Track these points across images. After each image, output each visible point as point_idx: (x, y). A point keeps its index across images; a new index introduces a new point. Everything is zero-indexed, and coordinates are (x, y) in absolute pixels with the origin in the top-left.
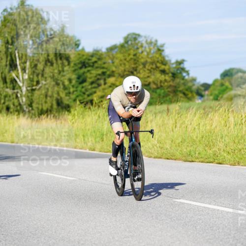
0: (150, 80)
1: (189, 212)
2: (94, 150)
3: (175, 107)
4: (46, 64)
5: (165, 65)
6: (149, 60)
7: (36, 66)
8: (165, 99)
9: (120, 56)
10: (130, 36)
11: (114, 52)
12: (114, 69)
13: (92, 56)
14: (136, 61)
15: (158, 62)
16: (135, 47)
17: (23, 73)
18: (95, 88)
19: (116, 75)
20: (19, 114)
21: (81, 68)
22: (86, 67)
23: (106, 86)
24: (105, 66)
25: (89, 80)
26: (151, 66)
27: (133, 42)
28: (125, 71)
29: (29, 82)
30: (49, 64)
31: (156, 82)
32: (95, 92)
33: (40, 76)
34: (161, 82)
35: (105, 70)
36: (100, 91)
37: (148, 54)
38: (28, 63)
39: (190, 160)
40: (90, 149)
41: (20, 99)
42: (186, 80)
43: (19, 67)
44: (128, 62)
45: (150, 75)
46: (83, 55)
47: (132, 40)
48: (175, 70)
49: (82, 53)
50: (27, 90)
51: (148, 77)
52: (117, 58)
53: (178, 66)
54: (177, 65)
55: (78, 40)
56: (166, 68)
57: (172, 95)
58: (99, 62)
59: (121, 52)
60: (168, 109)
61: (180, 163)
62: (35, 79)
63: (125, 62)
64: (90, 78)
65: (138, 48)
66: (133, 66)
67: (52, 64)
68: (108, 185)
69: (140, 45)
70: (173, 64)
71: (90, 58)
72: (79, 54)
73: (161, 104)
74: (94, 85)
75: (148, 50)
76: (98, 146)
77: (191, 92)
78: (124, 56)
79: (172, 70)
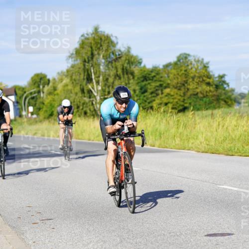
0: (198, 90)
1: (230, 195)
2: (154, 146)
3: (218, 112)
4: (115, 78)
5: (210, 78)
6: (197, 75)
7: (107, 79)
8: (210, 105)
9: (174, 71)
10: (182, 56)
11: (169, 69)
12: (169, 82)
13: (152, 72)
14: (186, 75)
15: (204, 76)
16: (186, 65)
17: (97, 86)
18: (154, 97)
19: (171, 87)
20: (94, 117)
21: (143, 81)
22: (147, 80)
23: (163, 95)
24: (162, 79)
25: (149, 91)
26: (199, 79)
27: (184, 61)
28: (178, 83)
29: (102, 92)
30: (118, 78)
31: (203, 92)
32: (154, 100)
33: (111, 88)
34: (207, 92)
35: (162, 83)
36: (158, 99)
37: (196, 70)
38: (101, 78)
39: (231, 154)
40: (151, 146)
41: (95, 106)
42: (227, 90)
43: (94, 81)
44: (180, 76)
45: (197, 86)
46: (145, 71)
47: (183, 59)
48: (218, 82)
49: (143, 70)
50: (101, 99)
51: (197, 88)
52: (171, 73)
53: (220, 80)
54: (219, 78)
55: (141, 59)
56: (211, 81)
57: (215, 102)
58: (158, 77)
59: (174, 69)
60: (212, 114)
61: (223, 157)
62: (107, 90)
63: (178, 76)
64: (150, 89)
65: (188, 65)
66: (184, 79)
67: (120, 78)
68: (165, 174)
69: (189, 62)
70: (216, 78)
71: (150, 73)
72: (141, 70)
73: (207, 109)
74: (153, 95)
75: (196, 66)
76: (157, 143)
77: (231, 100)
78: (177, 72)
79: (215, 83)
